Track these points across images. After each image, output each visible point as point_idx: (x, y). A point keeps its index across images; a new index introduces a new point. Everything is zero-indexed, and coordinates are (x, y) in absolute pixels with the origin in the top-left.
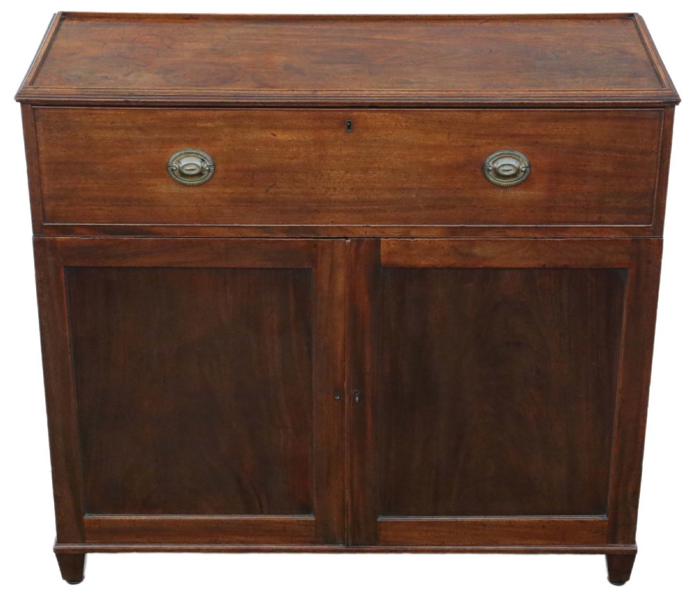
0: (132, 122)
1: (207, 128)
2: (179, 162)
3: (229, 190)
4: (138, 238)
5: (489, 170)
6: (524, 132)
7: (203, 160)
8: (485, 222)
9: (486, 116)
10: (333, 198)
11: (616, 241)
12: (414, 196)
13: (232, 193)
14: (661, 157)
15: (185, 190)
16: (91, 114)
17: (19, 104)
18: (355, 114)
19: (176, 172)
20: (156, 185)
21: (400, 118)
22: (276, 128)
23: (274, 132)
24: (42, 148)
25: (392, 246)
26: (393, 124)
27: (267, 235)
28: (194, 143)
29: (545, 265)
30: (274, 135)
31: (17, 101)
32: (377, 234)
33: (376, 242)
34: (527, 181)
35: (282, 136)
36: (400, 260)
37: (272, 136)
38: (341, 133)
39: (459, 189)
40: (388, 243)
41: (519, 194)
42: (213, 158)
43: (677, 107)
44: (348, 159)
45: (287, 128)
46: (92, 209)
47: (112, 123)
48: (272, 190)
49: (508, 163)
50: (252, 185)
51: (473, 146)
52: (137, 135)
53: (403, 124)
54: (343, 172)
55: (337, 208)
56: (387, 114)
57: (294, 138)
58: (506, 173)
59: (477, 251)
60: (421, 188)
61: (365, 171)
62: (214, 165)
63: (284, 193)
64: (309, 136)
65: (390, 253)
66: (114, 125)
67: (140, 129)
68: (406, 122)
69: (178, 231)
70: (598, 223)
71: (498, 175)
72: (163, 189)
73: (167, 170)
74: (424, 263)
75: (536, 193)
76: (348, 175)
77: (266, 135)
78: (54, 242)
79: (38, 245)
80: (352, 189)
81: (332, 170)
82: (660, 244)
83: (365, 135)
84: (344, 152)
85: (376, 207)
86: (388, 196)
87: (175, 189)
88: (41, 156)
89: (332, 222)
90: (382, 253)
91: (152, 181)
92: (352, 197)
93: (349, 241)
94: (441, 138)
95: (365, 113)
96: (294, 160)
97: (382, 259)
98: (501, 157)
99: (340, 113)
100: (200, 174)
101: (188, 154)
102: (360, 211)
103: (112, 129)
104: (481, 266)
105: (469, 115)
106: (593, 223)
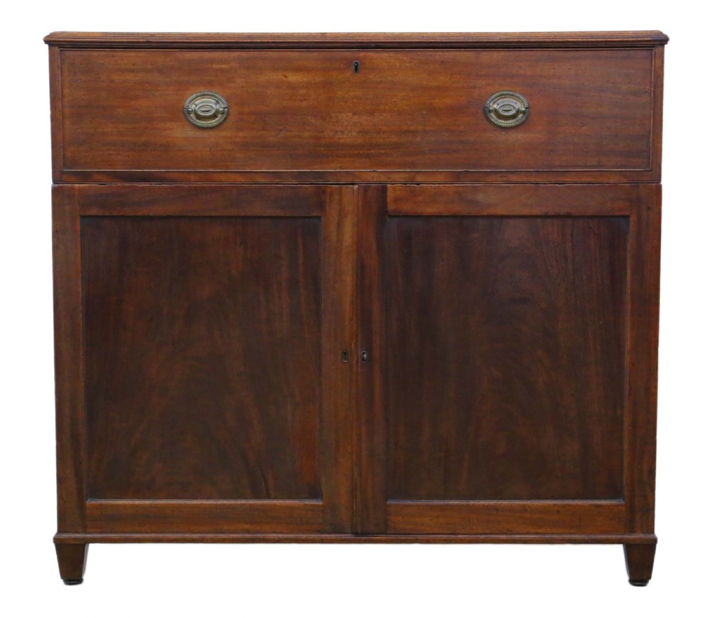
0: (152, 64)
1: (222, 70)
2: (195, 104)
3: (241, 134)
4: (154, 185)
5: (490, 111)
6: (522, 73)
7: (217, 102)
8: (488, 167)
9: (486, 56)
10: (341, 141)
11: (616, 186)
12: (418, 139)
13: (245, 137)
14: (654, 98)
15: (200, 133)
16: (113, 57)
17: (47, 45)
18: (362, 54)
19: (192, 115)
20: (171, 129)
21: (405, 58)
22: (287, 69)
23: (285, 73)
24: (66, 92)
25: (398, 192)
26: (398, 65)
27: (277, 181)
28: (210, 84)
29: (548, 212)
30: (285, 76)
32: (383, 178)
33: (383, 189)
34: (527, 123)
35: (292, 78)
36: (407, 207)
37: (284, 79)
38: (349, 74)
39: (461, 132)
40: (394, 188)
41: (520, 137)
42: (228, 100)
44: (355, 101)
45: (296, 70)
46: (110, 155)
47: (134, 65)
48: (282, 134)
49: (508, 103)
50: (263, 129)
51: (474, 87)
52: (156, 78)
53: (407, 65)
54: (351, 114)
55: (344, 152)
56: (392, 55)
57: (305, 79)
58: (506, 114)
59: (480, 197)
60: (425, 131)
61: (372, 113)
62: (228, 107)
63: (295, 137)
64: (318, 78)
65: (397, 200)
66: (135, 67)
67: (160, 71)
68: (411, 62)
69: (193, 177)
70: (596, 168)
71: (499, 117)
72: (179, 133)
73: (184, 112)
74: (430, 210)
75: (537, 135)
76: (356, 117)
77: (279, 77)
78: (73, 189)
79: (56, 192)
80: (359, 133)
81: (340, 112)
82: (658, 190)
83: (371, 76)
84: (352, 94)
85: (383, 151)
86: (394, 139)
87: (191, 133)
88: (65, 99)
89: (341, 168)
90: (389, 200)
91: (169, 125)
92: (359, 140)
93: (356, 187)
94: (443, 79)
95: (371, 54)
96: (305, 103)
97: (388, 206)
98: (502, 97)
99: (347, 54)
100: (214, 116)
101: (203, 96)
102: (367, 156)
103: (133, 71)
104: (486, 214)
105: (470, 55)
106: (592, 167)
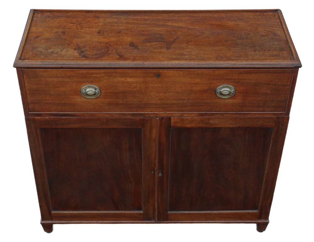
0: (65, 75)
1: (97, 77)
2: (85, 90)
3: (106, 100)
4: (69, 117)
5: (218, 93)
6: (233, 78)
7: (95, 89)
8: (215, 112)
9: (217, 72)
10: (151, 102)
11: (270, 118)
12: (185, 102)
13: (109, 101)
14: (291, 87)
15: (88, 100)
16: (47, 72)
17: (15, 68)
18: (161, 71)
19: (85, 94)
20: (76, 98)
21: (181, 73)
22: (126, 77)
23: (126, 78)
24: (26, 85)
25: (176, 120)
26: (177, 75)
27: (123, 116)
28: (92, 82)
29: (240, 126)
30: (126, 79)
31: (14, 67)
32: (169, 116)
33: (170, 119)
34: (234, 96)
35: (129, 80)
36: (179, 125)
37: (126, 80)
38: (155, 79)
39: (205, 99)
40: (174, 119)
41: (230, 100)
42: (100, 88)
43: (300, 69)
44: (158, 88)
45: (131, 77)
46: (49, 107)
47: (56, 75)
48: (125, 100)
49: (226, 90)
50: (117, 98)
51: (211, 83)
52: (67, 80)
53: (181, 75)
54: (155, 93)
55: (152, 106)
56: (175, 71)
57: (135, 80)
58: (225, 94)
59: (211, 121)
60: (188, 99)
61: (165, 93)
62: (101, 91)
63: (131, 101)
64: (141, 80)
65: (175, 123)
66: (57, 76)
67: (68, 77)
68: (183, 74)
69: (86, 115)
70: (262, 111)
71: (221, 94)
72: (78, 100)
73: (81, 93)
74: (189, 126)
75: (238, 100)
76: (158, 94)
77: (123, 79)
78: (34, 119)
79: (27, 120)
80: (159, 99)
81: (151, 92)
82: (288, 118)
83: (165, 79)
84: (156, 86)
85: (169, 106)
86: (175, 102)
87: (83, 100)
88: (26, 88)
89: (151, 112)
90: (172, 123)
91: (74, 97)
92: (159, 102)
93: (158, 118)
94: (197, 80)
95: (165, 71)
96: (135, 89)
97: (172, 124)
98: (224, 87)
99: (154, 71)
100: (95, 94)
101: (89, 87)
102: (163, 108)
103: (56, 77)
104: (213, 127)
105: (211, 71)
106: (260, 111)
